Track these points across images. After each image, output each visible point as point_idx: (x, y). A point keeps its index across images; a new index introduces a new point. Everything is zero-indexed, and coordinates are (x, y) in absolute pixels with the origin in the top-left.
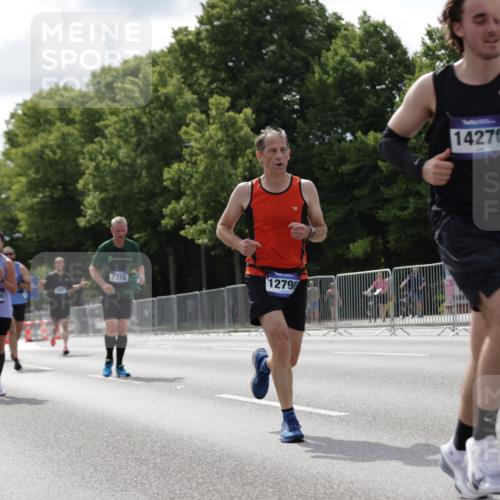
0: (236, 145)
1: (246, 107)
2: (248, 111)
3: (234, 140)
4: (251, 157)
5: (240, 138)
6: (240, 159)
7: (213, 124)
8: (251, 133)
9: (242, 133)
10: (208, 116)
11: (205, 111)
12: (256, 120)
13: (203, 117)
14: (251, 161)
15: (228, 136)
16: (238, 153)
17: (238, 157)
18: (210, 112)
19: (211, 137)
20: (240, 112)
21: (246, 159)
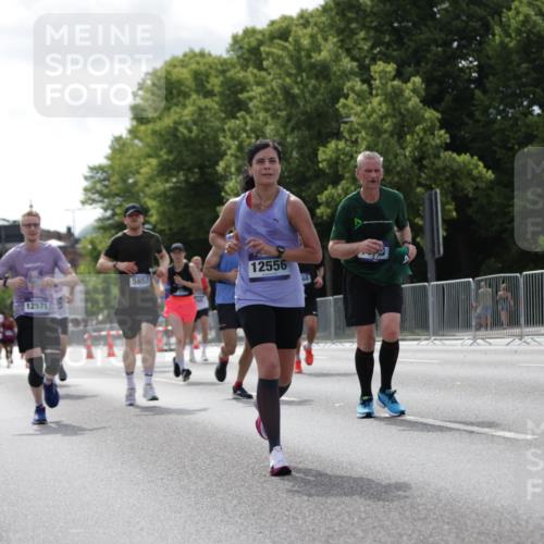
0: (403, 120)
1: (415, 76)
2: (417, 80)
3: (400, 113)
4: (421, 134)
5: (407, 110)
6: (408, 137)
7: (377, 95)
8: (421, 105)
9: (410, 104)
10: (370, 86)
11: (367, 80)
12: (426, 89)
13: (365, 87)
14: (421, 140)
15: (394, 109)
16: (406, 129)
17: (406, 135)
18: (373, 82)
19: (373, 111)
20: (406, 81)
21: (415, 137)
